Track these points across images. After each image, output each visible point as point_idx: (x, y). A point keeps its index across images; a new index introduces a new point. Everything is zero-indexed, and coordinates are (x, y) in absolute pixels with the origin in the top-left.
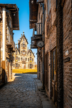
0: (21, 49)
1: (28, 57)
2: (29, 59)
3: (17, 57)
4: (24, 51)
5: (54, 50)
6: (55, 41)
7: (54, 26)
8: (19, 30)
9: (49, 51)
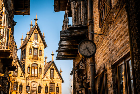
0: (29, 62)
1: (46, 82)
2: (47, 87)
3: (17, 83)
4: (35, 66)
5: (123, 63)
6: (123, 42)
7: (118, 9)
8: (28, 14)
9: (109, 67)
